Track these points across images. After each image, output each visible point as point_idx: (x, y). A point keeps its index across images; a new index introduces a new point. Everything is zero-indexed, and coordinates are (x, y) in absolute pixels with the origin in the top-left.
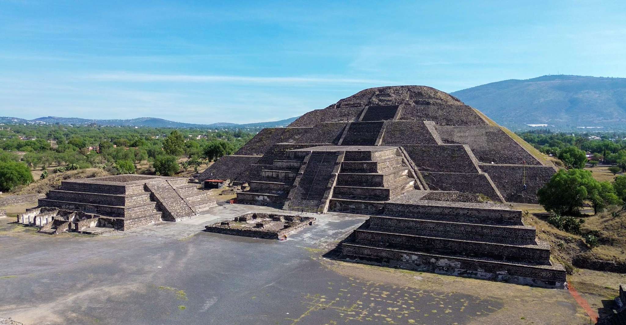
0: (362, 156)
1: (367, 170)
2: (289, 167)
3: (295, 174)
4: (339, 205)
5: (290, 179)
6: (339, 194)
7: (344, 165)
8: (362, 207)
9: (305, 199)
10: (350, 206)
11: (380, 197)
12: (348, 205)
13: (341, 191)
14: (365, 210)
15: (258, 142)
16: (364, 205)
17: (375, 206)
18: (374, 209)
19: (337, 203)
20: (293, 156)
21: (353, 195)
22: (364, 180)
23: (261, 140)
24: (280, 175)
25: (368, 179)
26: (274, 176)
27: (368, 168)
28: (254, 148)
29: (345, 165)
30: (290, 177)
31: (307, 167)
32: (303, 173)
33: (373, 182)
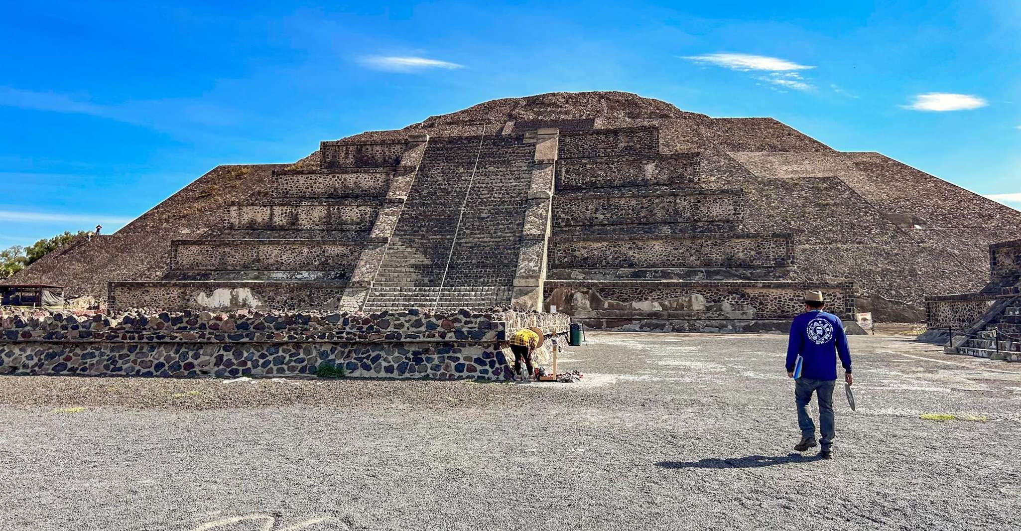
0: (622, 145)
1: (658, 184)
2: (340, 191)
3: (369, 210)
4: (588, 303)
5: (348, 227)
6: (571, 265)
7: (564, 171)
8: (696, 307)
9: (433, 283)
10: (636, 305)
11: (754, 268)
12: (625, 300)
13: (577, 253)
14: (710, 319)
15: (196, 199)
16: (701, 297)
17: (754, 298)
18: (751, 311)
19: (578, 296)
20: (351, 159)
21: (631, 265)
22: (659, 214)
23: (206, 195)
24: (303, 216)
25: (677, 212)
26: (278, 220)
27: (664, 177)
28: (184, 217)
29: (567, 172)
30: (346, 223)
31: (420, 181)
32: (405, 198)
33: (699, 220)
